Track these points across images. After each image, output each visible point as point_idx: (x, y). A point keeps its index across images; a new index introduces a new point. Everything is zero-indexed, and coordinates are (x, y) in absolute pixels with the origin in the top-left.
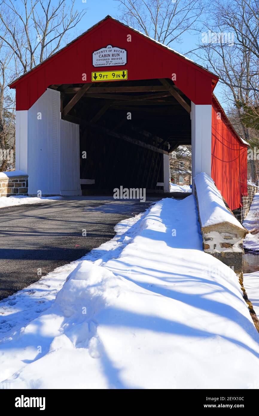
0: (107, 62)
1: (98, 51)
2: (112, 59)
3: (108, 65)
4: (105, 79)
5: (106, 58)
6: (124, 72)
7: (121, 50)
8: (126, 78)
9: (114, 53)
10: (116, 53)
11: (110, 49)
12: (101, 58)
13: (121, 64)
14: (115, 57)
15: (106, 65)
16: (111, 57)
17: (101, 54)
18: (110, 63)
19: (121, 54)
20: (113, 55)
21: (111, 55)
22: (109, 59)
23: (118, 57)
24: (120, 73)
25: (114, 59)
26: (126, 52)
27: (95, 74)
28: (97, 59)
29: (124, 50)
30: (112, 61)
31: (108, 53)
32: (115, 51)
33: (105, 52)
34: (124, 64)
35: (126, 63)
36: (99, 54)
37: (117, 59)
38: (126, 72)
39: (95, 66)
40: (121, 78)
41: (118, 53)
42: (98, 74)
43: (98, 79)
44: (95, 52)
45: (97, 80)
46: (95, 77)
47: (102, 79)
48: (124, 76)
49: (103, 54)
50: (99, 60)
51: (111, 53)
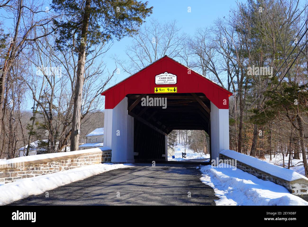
0: (164, 82)
1: (159, 75)
2: (168, 80)
3: (165, 84)
4: (163, 92)
5: (164, 79)
6: (175, 88)
7: (173, 75)
8: (176, 91)
9: (169, 77)
10: (170, 77)
11: (166, 74)
12: (161, 79)
13: (173, 84)
14: (169, 79)
15: (164, 84)
16: (167, 79)
17: (161, 77)
18: (166, 82)
19: (173, 78)
20: (168, 78)
21: (167, 78)
22: (166, 80)
23: (172, 79)
24: (173, 88)
25: (169, 80)
26: (176, 76)
27: (157, 89)
28: (158, 80)
29: (175, 75)
30: (167, 81)
31: (165, 77)
32: (169, 76)
33: (163, 76)
34: (175, 84)
35: (176, 83)
36: (159, 77)
37: (171, 80)
38: (176, 88)
39: (157, 84)
40: (173, 91)
41: (171, 77)
42: (158, 89)
43: (159, 92)
44: (157, 76)
45: (157, 92)
46: (157, 91)
47: (161, 92)
48: (175, 90)
49: (162, 77)
50: (160, 80)
51: (167, 77)
